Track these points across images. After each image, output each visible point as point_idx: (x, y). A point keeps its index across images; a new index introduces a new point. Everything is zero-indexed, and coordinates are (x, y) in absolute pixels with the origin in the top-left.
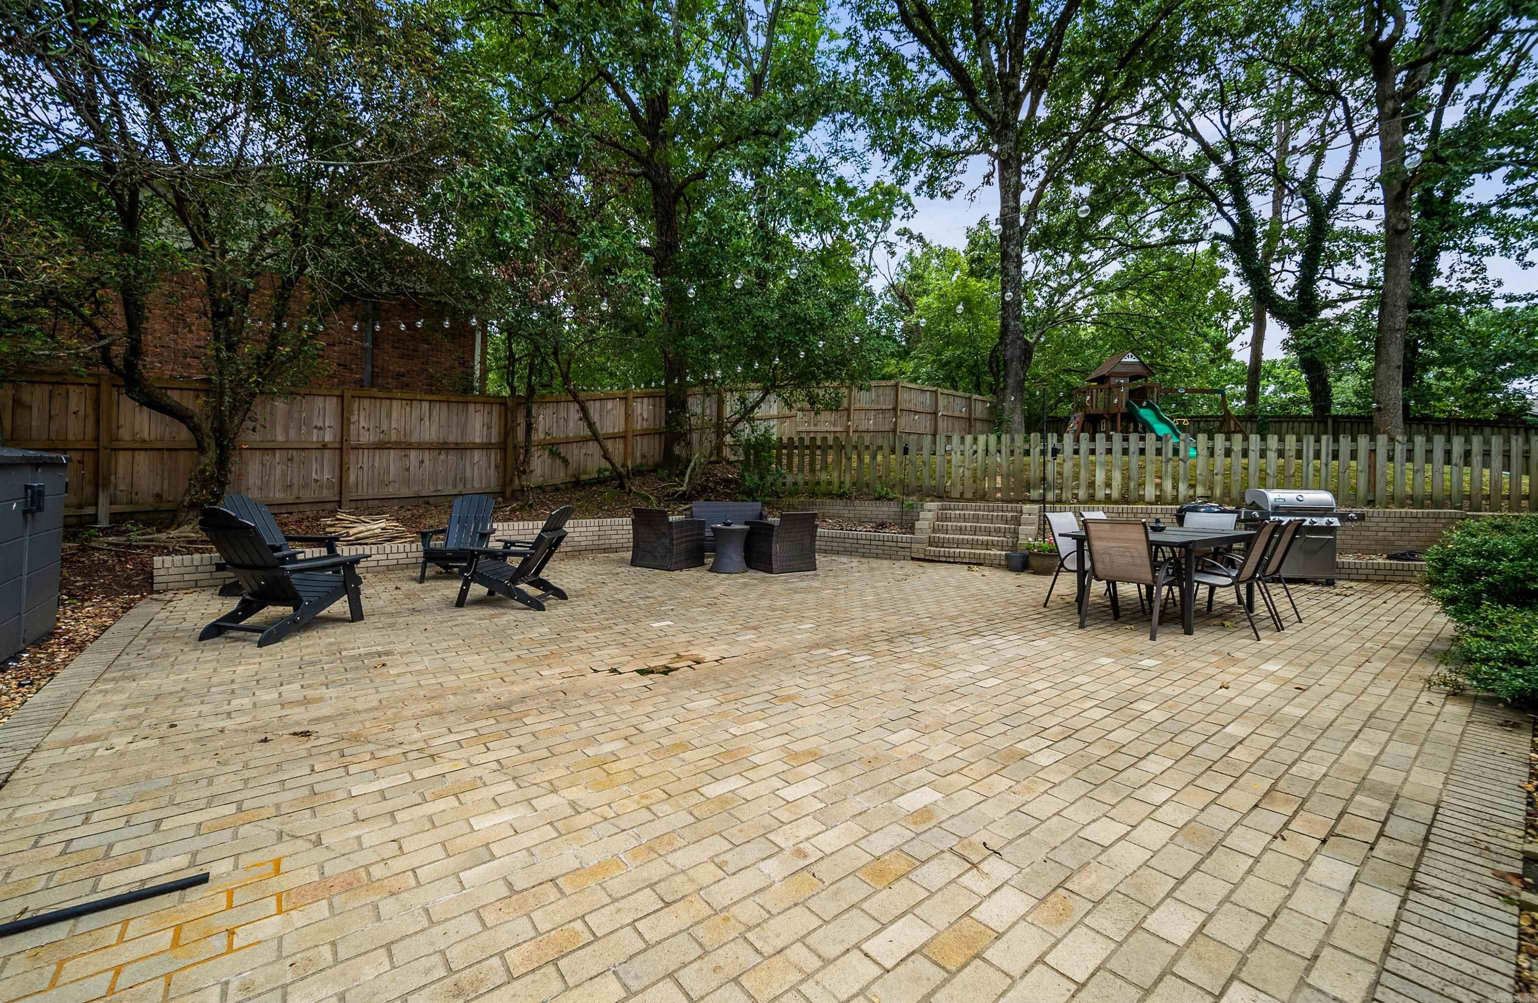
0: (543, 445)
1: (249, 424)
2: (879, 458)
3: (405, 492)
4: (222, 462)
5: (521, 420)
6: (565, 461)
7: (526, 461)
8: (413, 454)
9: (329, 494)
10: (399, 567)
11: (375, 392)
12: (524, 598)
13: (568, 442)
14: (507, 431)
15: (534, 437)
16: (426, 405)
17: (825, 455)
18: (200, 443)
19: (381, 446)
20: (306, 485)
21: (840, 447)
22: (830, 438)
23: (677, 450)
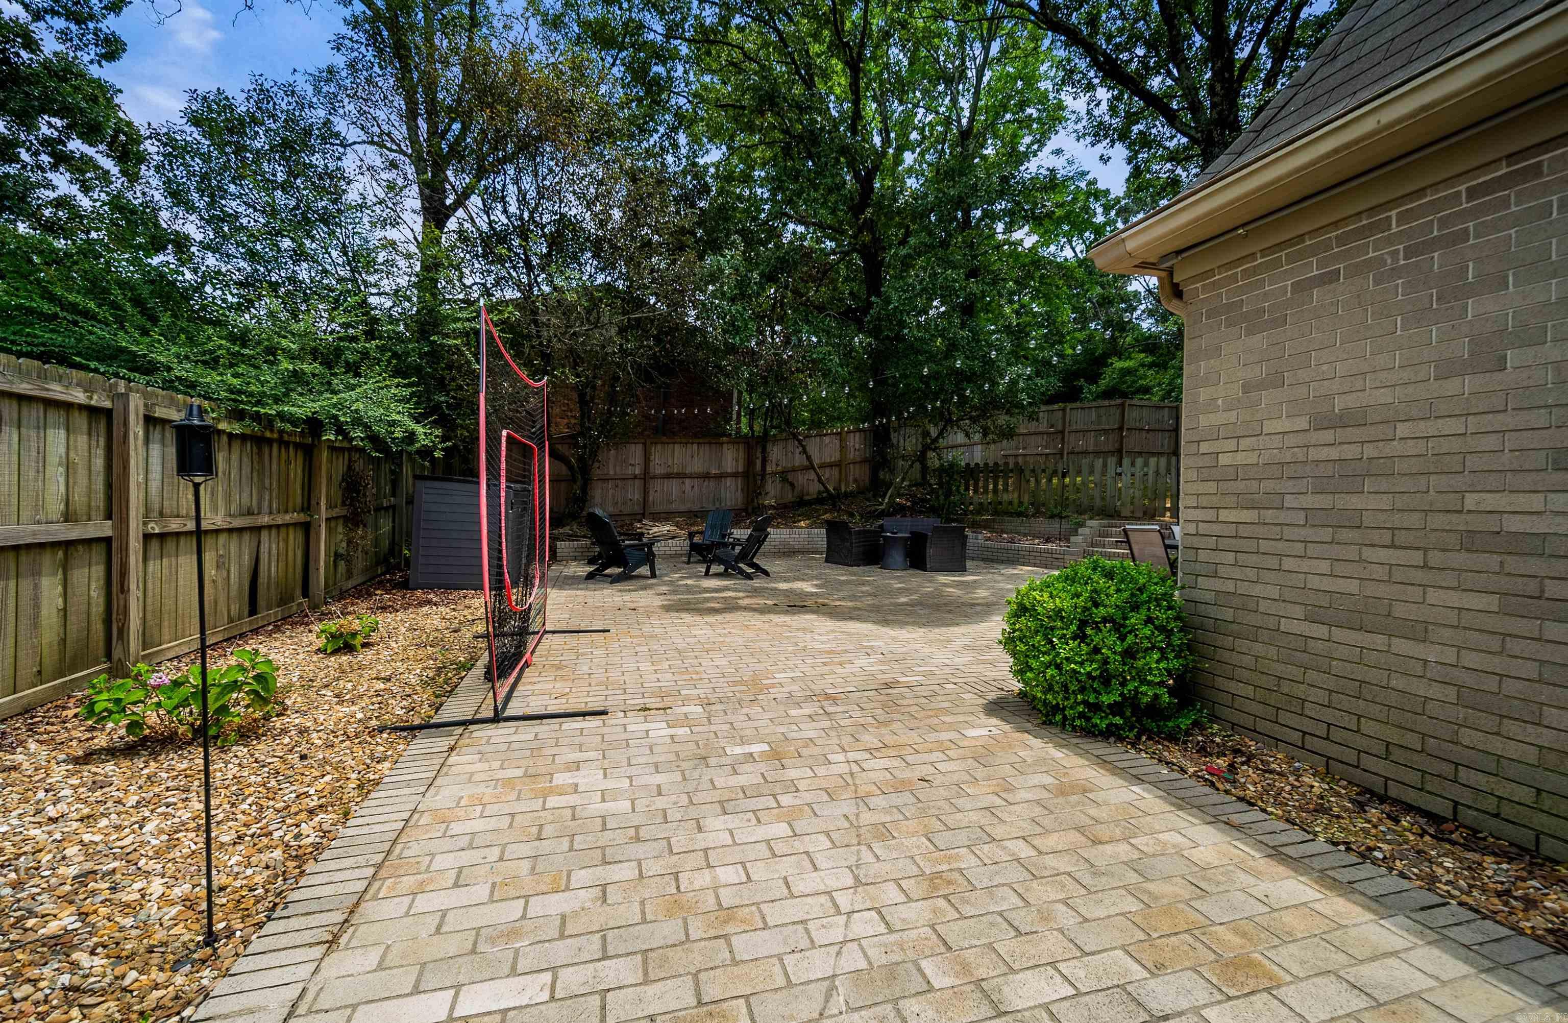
0: (774, 474)
1: (596, 465)
2: (1055, 481)
3: (682, 508)
4: (584, 490)
5: (759, 455)
6: (792, 485)
7: (763, 486)
8: (687, 481)
9: (637, 509)
10: (677, 555)
11: (664, 439)
12: (741, 572)
13: (794, 470)
14: (750, 463)
15: (769, 469)
16: (695, 446)
17: (1006, 478)
18: (573, 475)
19: (668, 476)
20: (625, 503)
21: (1020, 471)
22: (1011, 461)
23: (881, 475)
